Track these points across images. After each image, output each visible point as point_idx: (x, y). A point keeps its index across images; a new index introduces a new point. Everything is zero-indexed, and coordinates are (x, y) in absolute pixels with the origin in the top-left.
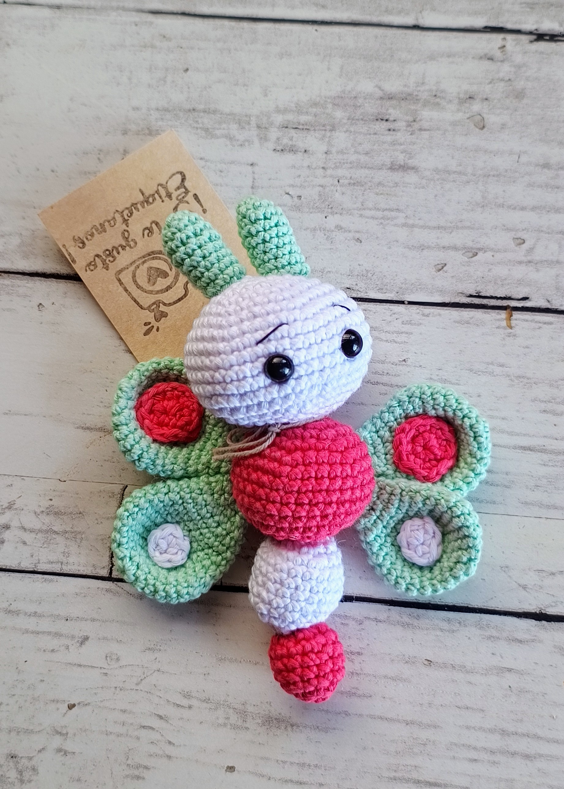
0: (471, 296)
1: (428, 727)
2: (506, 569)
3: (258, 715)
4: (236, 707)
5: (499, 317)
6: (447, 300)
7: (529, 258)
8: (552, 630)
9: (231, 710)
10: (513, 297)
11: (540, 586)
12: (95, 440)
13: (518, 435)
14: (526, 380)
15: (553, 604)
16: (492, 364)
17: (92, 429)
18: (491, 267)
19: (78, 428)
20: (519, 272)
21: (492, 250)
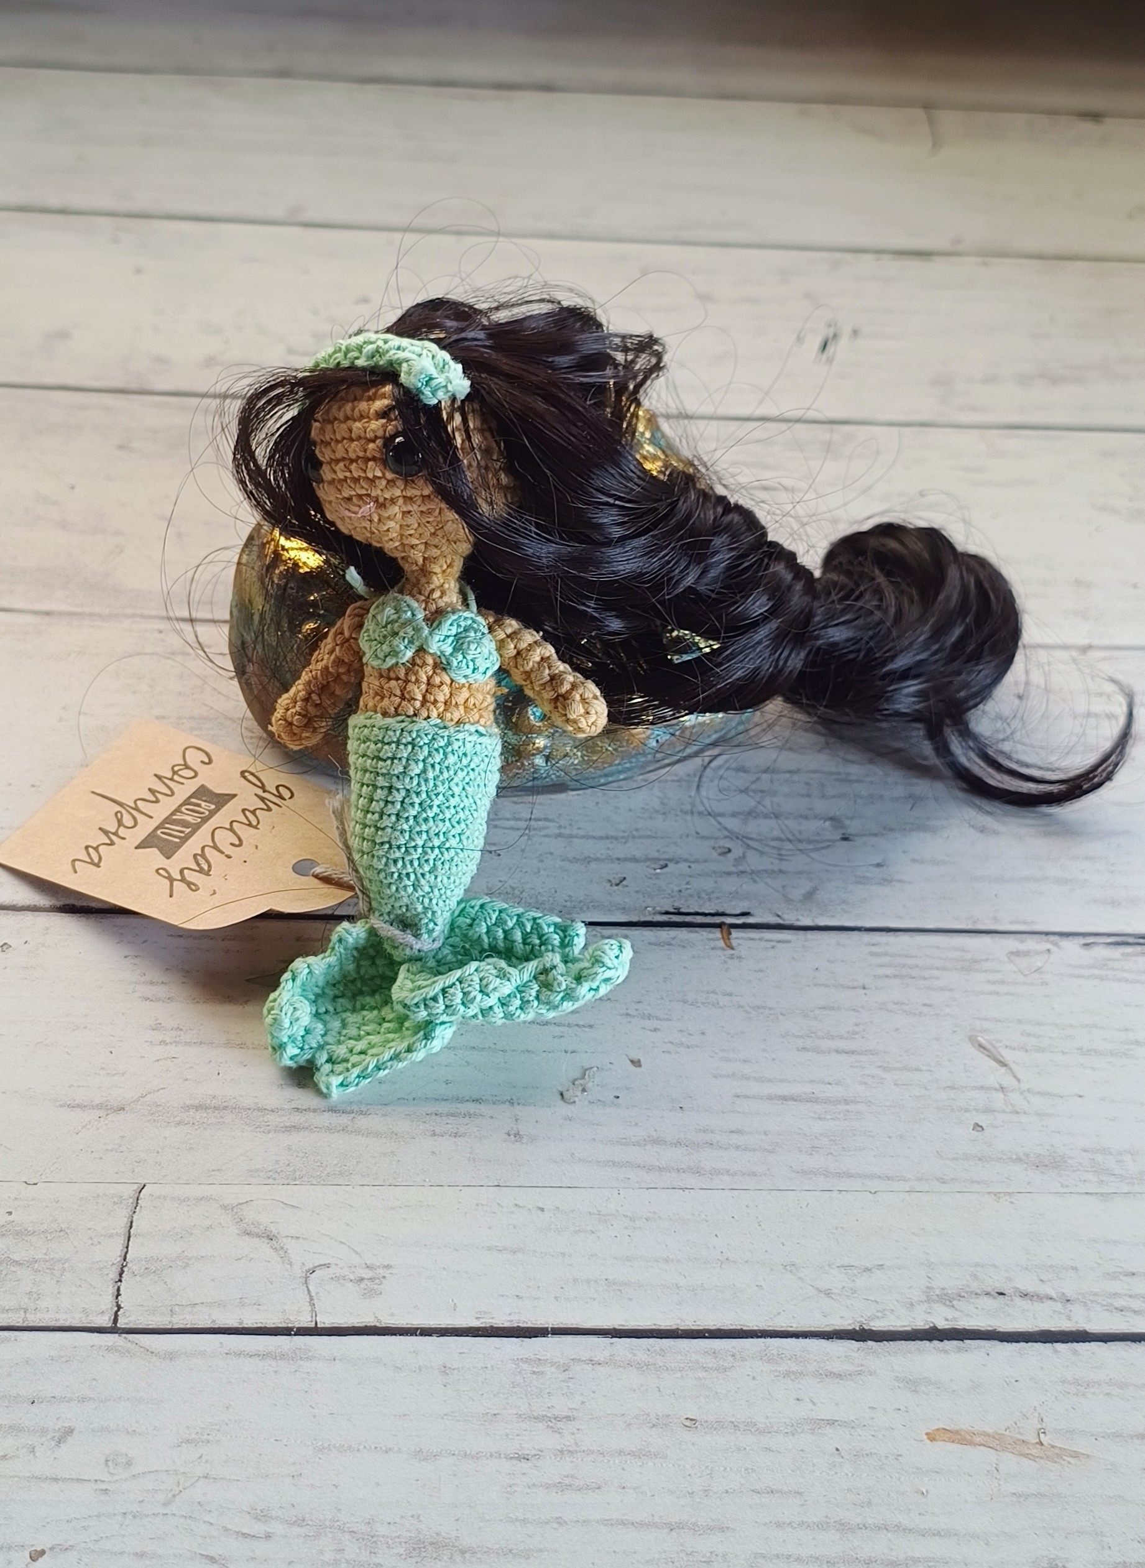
0: (667, 913)
1: (709, 1531)
2: (793, 1268)
3: (397, 1540)
4: (355, 1529)
5: (711, 936)
6: (634, 919)
7: (741, 868)
8: (887, 1354)
9: (347, 1536)
10: (728, 912)
11: (852, 1289)
12: (90, 1122)
13: (770, 1081)
14: (767, 1011)
15: (879, 1314)
16: (714, 992)
17: (85, 1106)
18: (688, 879)
19: (61, 1106)
20: (731, 884)
21: (686, 860)
